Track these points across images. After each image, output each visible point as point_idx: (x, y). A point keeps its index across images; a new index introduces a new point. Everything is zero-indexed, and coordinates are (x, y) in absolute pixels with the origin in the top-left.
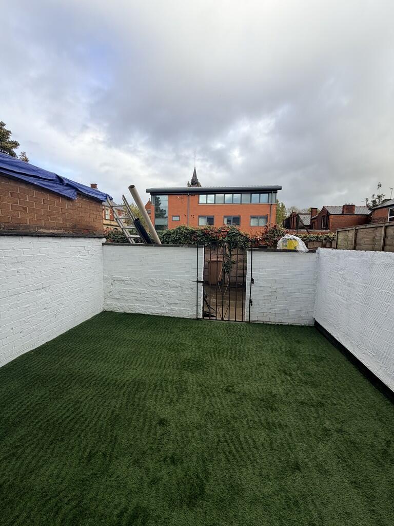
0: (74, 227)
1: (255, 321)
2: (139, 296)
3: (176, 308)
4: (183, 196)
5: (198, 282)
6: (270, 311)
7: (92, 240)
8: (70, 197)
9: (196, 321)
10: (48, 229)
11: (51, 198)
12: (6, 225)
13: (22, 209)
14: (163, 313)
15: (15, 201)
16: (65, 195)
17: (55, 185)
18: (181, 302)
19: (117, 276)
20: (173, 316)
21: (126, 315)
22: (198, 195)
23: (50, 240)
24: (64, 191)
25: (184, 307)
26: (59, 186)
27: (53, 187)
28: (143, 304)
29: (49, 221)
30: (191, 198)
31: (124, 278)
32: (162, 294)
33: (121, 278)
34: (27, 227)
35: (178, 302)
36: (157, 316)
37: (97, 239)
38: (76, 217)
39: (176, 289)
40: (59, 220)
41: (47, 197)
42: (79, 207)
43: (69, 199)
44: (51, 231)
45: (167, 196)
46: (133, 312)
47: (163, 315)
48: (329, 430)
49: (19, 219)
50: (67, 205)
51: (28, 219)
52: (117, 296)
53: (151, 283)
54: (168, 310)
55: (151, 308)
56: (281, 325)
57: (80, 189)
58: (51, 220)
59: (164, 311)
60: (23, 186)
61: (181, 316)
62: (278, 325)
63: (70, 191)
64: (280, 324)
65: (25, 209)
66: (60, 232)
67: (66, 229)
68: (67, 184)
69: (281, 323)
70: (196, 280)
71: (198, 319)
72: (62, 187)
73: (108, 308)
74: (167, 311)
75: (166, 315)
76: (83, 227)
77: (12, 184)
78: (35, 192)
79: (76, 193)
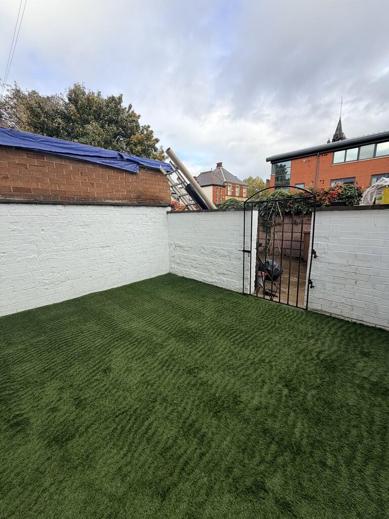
0: (138, 197)
1: (317, 310)
2: (194, 262)
3: (224, 279)
4: (310, 159)
5: (244, 251)
6: (343, 300)
7: (155, 209)
8: (132, 171)
9: (242, 296)
10: (114, 200)
11: (116, 173)
12: (79, 197)
13: (90, 185)
14: (213, 282)
15: (84, 178)
16: (127, 169)
17: (117, 162)
18: (229, 273)
19: (177, 242)
20: (221, 286)
21: (184, 279)
22: (332, 153)
23: (112, 208)
24: (126, 166)
25: (232, 279)
26: (120, 162)
27: (115, 163)
28: (197, 270)
29: (114, 193)
30: (323, 158)
31: (182, 244)
32: (211, 263)
33: (179, 244)
34: (95, 199)
35: (225, 272)
36: (207, 284)
37: (160, 208)
38: (140, 189)
39: (224, 258)
40: (123, 192)
41: (112, 173)
42: (143, 180)
43: (132, 173)
44: (116, 201)
45: (290, 161)
46: (189, 277)
47: (212, 284)
48: (266, 491)
49: (88, 192)
50: (131, 178)
51: (95, 192)
52: (178, 261)
53: (202, 251)
54: (217, 279)
55: (202, 275)
56: (360, 324)
57: (141, 163)
58: (116, 192)
59: (214, 281)
60: (90, 166)
61: (228, 288)
62: (355, 323)
63: (131, 165)
64: (359, 322)
65: (93, 184)
66: (124, 202)
67: (130, 199)
68: (127, 159)
69: (361, 322)
70: (243, 249)
71: (244, 294)
72: (124, 163)
73: (173, 271)
74: (216, 281)
75: (215, 285)
76: (148, 197)
77: (81, 165)
78: (100, 171)
79: (138, 167)
